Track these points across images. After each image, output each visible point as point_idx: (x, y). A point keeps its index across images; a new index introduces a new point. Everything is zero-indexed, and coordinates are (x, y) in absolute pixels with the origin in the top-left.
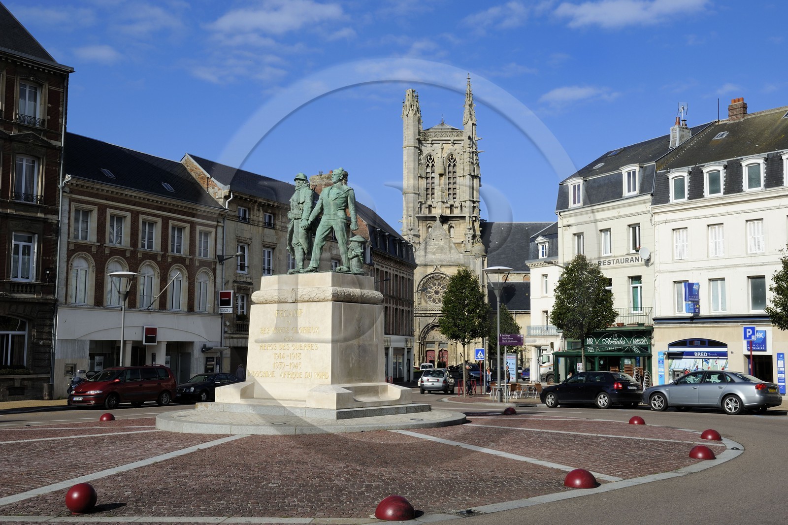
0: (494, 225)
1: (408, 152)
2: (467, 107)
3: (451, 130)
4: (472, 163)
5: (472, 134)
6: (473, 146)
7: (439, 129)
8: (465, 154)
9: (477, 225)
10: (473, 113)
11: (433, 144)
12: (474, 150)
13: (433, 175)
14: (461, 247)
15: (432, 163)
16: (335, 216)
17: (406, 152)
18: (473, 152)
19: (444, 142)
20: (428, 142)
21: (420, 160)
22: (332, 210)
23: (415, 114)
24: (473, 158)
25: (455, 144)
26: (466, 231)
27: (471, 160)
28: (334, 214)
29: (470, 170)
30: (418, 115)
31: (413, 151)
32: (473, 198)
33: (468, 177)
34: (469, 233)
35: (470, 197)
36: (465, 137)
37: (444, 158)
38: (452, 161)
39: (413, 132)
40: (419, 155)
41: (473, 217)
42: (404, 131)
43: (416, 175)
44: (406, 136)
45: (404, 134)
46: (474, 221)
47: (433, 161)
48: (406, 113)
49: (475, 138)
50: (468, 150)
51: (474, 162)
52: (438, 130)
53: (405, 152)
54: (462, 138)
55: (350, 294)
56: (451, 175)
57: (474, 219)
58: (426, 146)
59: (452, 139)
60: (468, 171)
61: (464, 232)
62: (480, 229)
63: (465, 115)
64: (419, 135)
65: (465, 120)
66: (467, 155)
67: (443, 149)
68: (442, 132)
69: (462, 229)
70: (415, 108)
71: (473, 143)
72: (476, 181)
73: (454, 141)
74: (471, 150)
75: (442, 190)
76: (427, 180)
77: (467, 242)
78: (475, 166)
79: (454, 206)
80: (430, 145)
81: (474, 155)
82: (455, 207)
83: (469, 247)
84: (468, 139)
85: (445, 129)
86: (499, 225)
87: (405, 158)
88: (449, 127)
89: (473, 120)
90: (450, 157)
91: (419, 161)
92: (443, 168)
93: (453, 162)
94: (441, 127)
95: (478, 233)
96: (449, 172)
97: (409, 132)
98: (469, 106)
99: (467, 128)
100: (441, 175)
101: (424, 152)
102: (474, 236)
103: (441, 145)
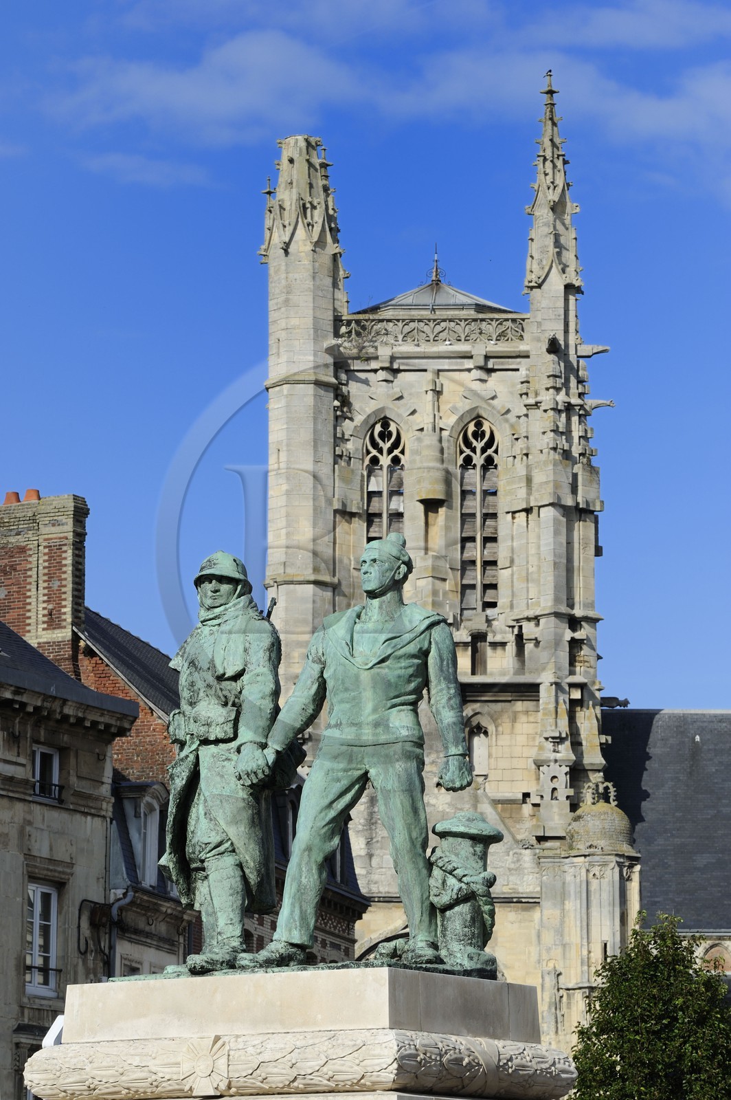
0: (657, 723)
1: (288, 407)
2: (543, 214)
3: (472, 314)
4: (567, 455)
5: (566, 331)
6: (567, 381)
7: (423, 307)
8: (536, 414)
9: (588, 721)
10: (569, 238)
11: (398, 371)
12: (575, 400)
13: (396, 504)
14: (520, 820)
15: (390, 451)
16: (380, 730)
17: (283, 403)
18: (569, 408)
19: (445, 364)
20: (374, 365)
21: (339, 440)
22: (369, 707)
23: (320, 244)
24: (568, 433)
25: (490, 371)
26: (541, 748)
27: (563, 443)
28: (376, 725)
29: (557, 486)
30: (332, 248)
31: (310, 401)
32: (572, 606)
33: (549, 514)
34: (553, 756)
35: (557, 600)
36: (534, 344)
37: (445, 434)
38: (479, 445)
39: (310, 321)
40: (337, 418)
41: (572, 685)
42: (273, 316)
43: (323, 503)
44: (283, 335)
45: (272, 328)
46: (574, 703)
47: (396, 444)
48: (279, 237)
49: (578, 346)
50: (547, 398)
51: (576, 451)
52: (416, 314)
53: (277, 403)
54: (523, 347)
55: (458, 1061)
56: (475, 505)
57: (576, 695)
58: (366, 382)
59: (479, 349)
60: (550, 488)
61: (533, 753)
62: (603, 739)
63: (534, 249)
64: (337, 334)
65: (533, 271)
66: (540, 422)
67: (438, 393)
68: (437, 322)
69: (521, 739)
70: (318, 216)
71: (571, 370)
72: (583, 530)
73: (487, 358)
74: (561, 397)
75: (434, 568)
76: (370, 524)
77: (547, 796)
78: (578, 468)
79: (490, 638)
80: (382, 375)
81: (575, 419)
82: (494, 645)
83: (556, 818)
84: (550, 351)
85: (447, 307)
86: (683, 724)
87: (277, 431)
88: (462, 299)
89: (571, 270)
90: (471, 428)
91: (336, 445)
92: (439, 475)
93: (484, 450)
94: (427, 299)
95: (594, 757)
96: (464, 494)
97: (294, 322)
98: (553, 209)
99: (544, 303)
100: (431, 505)
101: (356, 405)
102: (577, 773)
103: (429, 376)
